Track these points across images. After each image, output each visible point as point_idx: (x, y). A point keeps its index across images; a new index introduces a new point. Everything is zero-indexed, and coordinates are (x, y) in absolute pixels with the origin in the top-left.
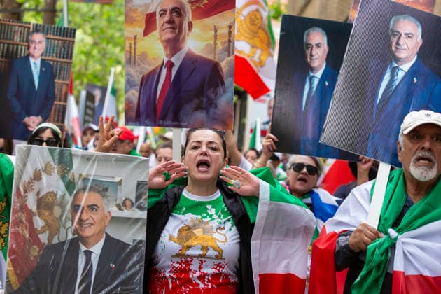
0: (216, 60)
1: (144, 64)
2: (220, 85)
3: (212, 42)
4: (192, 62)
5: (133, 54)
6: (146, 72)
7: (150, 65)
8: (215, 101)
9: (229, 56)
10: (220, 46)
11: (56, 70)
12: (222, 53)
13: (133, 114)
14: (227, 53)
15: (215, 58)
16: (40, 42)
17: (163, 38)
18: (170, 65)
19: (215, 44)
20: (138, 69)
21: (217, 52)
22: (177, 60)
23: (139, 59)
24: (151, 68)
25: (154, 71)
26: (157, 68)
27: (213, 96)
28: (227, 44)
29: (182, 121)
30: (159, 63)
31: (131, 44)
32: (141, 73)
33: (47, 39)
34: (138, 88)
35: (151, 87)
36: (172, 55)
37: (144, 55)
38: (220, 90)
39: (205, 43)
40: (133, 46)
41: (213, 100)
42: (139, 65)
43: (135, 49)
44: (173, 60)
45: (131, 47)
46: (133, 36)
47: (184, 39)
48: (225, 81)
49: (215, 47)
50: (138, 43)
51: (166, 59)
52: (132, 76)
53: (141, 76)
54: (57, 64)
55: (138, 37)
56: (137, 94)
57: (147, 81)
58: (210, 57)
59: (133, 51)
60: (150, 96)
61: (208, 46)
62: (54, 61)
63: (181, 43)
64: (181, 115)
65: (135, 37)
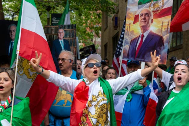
0: (162, 35)
1: (132, 35)
2: (162, 46)
3: (161, 28)
4: (152, 36)
5: (128, 31)
6: (133, 38)
7: (134, 36)
8: (160, 52)
9: (167, 34)
10: (163, 30)
12: (164, 33)
13: (126, 55)
14: (166, 33)
17: (141, 25)
18: (143, 36)
19: (162, 29)
20: (130, 37)
21: (162, 32)
22: (146, 35)
23: (131, 33)
24: (135, 37)
25: (136, 38)
26: (138, 37)
27: (159, 50)
28: (167, 29)
29: (146, 59)
30: (139, 35)
32: (131, 39)
34: (129, 44)
35: (134, 44)
36: (144, 32)
37: (133, 32)
38: (162, 47)
39: (158, 28)
40: (129, 27)
41: (159, 52)
42: (130, 36)
43: (129, 29)
44: (144, 34)
45: (128, 28)
46: (129, 24)
47: (149, 26)
48: (165, 44)
49: (162, 30)
50: (131, 27)
51: (141, 34)
52: (127, 40)
53: (131, 40)
55: (131, 24)
56: (128, 47)
57: (133, 42)
58: (159, 34)
59: (128, 29)
60: (133, 48)
61: (159, 29)
63: (148, 27)
64: (145, 57)
65: (130, 24)
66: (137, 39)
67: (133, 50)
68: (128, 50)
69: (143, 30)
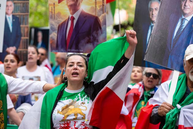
0: (97, 16)
1: (59, 18)
2: (99, 29)
3: (94, 6)
4: (84, 17)
5: (53, 13)
6: (60, 23)
7: (62, 19)
8: (97, 38)
9: (103, 13)
10: (98, 8)
11: (21, 20)
12: (99, 12)
13: (55, 46)
14: (102, 12)
15: (96, 14)
16: (11, 6)
17: (68, 4)
18: (73, 19)
19: (96, 7)
20: (56, 21)
21: (97, 11)
22: (76, 16)
23: (56, 15)
24: (63, 21)
25: (64, 22)
27: (96, 36)
28: (102, 7)
29: (80, 49)
30: (67, 18)
31: (52, 8)
32: (58, 23)
33: (15, 3)
34: (57, 31)
35: (63, 31)
36: (73, 13)
37: (59, 14)
38: (100, 32)
39: (91, 6)
40: (53, 9)
41: (96, 37)
42: (57, 19)
43: (54, 10)
44: (74, 16)
45: (52, 9)
46: (53, 4)
47: (79, 4)
48: (102, 27)
49: (96, 9)
50: (55, 7)
51: (70, 16)
52: (53, 25)
53: (58, 25)
54: (21, 16)
55: (55, 4)
56: (56, 35)
57: (61, 27)
58: (94, 14)
59: (53, 11)
60: (63, 36)
61: (92, 8)
62: (19, 15)
63: (78, 6)
64: (80, 46)
65: (54, 4)
66: (66, 23)
67: (62, 39)
68: (56, 39)
69: (72, 11)
